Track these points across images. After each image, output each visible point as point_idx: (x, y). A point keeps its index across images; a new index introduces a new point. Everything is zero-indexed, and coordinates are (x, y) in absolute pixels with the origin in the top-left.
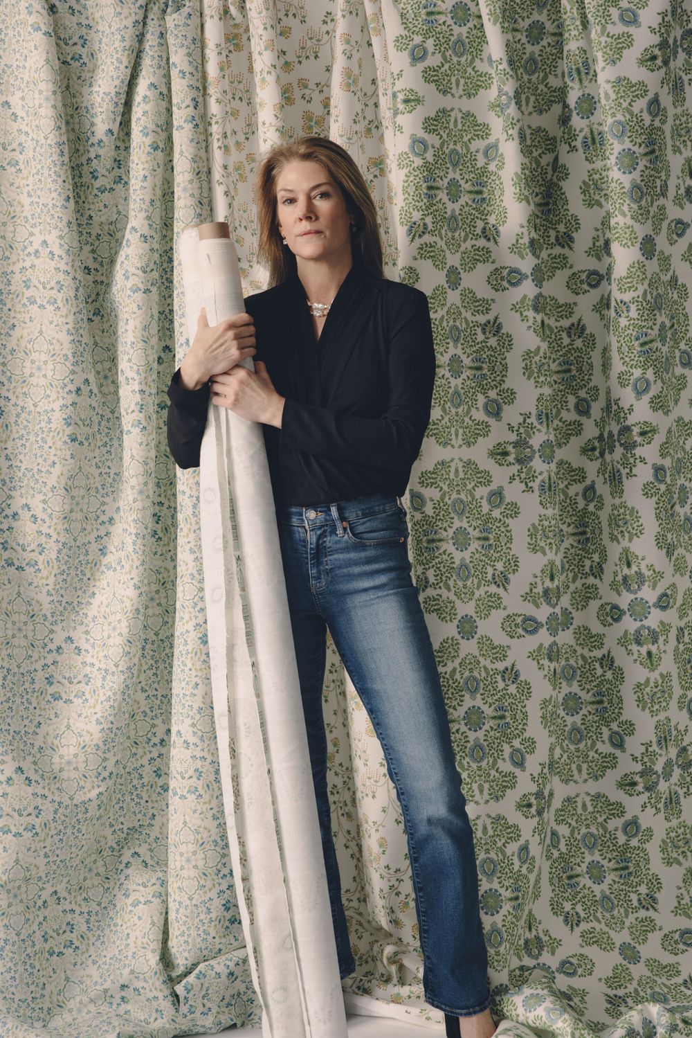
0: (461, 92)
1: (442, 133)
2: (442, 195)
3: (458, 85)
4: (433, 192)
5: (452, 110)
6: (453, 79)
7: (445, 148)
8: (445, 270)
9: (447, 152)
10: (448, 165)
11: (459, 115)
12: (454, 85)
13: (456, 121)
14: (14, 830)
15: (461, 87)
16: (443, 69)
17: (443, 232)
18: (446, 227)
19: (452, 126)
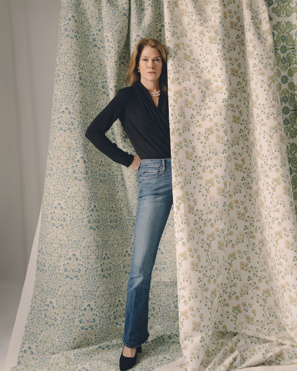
0: (284, 15)
1: (278, 30)
2: (279, 52)
3: (283, 13)
4: (276, 51)
5: (281, 22)
6: (282, 11)
7: (279, 35)
8: (281, 78)
9: (280, 36)
10: (281, 41)
11: (284, 23)
12: (282, 13)
13: (283, 26)
14: (70, 277)
15: (285, 13)
16: (278, 8)
17: (280, 64)
18: (281, 63)
19: (282, 27)
